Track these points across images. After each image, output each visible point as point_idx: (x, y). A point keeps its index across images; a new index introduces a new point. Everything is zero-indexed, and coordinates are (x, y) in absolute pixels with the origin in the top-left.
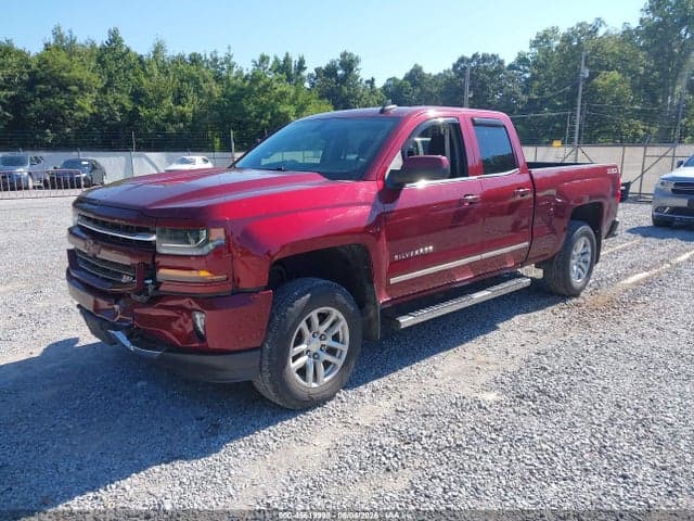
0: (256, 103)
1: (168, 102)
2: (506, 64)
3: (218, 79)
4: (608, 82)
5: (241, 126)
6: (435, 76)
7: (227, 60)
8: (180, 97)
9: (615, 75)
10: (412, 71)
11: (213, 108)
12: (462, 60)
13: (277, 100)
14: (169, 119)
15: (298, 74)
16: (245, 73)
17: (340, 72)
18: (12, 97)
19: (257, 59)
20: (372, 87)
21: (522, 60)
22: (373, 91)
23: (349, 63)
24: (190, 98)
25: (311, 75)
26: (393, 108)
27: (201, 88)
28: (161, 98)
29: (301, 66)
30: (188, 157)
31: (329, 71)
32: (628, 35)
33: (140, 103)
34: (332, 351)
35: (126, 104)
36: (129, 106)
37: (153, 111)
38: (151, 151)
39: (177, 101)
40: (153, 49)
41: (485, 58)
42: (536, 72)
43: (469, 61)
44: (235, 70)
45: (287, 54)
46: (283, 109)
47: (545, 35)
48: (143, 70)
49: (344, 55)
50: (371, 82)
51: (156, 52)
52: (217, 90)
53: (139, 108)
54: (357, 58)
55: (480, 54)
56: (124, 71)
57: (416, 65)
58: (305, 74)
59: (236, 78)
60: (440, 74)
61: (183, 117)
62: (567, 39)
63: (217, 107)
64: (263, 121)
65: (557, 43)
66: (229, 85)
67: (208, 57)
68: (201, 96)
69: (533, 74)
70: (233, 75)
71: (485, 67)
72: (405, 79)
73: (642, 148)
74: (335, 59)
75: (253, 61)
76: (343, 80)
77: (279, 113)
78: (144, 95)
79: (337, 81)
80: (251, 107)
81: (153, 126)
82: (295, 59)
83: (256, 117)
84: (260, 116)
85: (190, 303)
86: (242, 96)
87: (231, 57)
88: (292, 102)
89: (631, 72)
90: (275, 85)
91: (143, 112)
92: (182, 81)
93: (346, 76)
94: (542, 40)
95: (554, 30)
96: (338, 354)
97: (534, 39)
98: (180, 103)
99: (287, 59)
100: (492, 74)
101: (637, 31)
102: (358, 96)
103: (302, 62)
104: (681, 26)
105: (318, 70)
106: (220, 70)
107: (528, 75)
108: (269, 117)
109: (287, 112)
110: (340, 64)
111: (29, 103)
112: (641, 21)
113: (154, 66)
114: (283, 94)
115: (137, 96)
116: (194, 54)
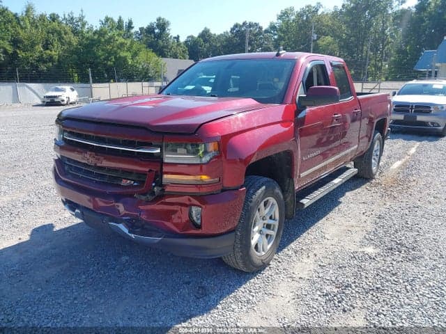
0: (103, 50)
1: (39, 48)
2: (263, 30)
3: (75, 32)
4: (325, 43)
5: (93, 65)
6: (219, 36)
7: (81, 19)
8: (47, 44)
9: (329, 39)
10: (203, 31)
11: (73, 52)
12: (236, 26)
13: (119, 48)
14: (41, 60)
15: (129, 31)
16: (95, 29)
17: (157, 31)
19: (103, 19)
20: (178, 41)
21: (273, 27)
22: (179, 45)
23: (162, 25)
24: (55, 45)
25: (137, 32)
26: (283, 53)
27: (63, 38)
28: (33, 45)
29: (130, 26)
30: (59, 87)
31: (150, 30)
32: (335, 15)
33: (18, 47)
34: (268, 227)
35: (7, 48)
36: (10, 49)
37: (29, 54)
38: (31, 82)
39: (46, 47)
40: (25, 9)
41: (251, 25)
42: (282, 35)
43: (241, 26)
44: (86, 27)
45: (120, 18)
46: (123, 54)
47: (286, 13)
48: (19, 23)
49: (159, 19)
50: (178, 38)
51: (27, 11)
52: (75, 40)
53: (18, 51)
54: (168, 22)
55: (248, 22)
56: (5, 24)
57: (206, 28)
58: (133, 31)
59: (88, 32)
60: (221, 34)
61: (51, 59)
62: (300, 15)
63: (76, 52)
64: (109, 63)
65: (293, 17)
66: (83, 37)
67: (67, 16)
68: (63, 44)
69: (280, 36)
70: (85, 30)
71: (251, 31)
72: (199, 37)
73: (361, 84)
74: (153, 22)
75: (100, 21)
76: (159, 36)
77: (120, 57)
78: (21, 42)
79: (155, 37)
80: (100, 53)
81: (29, 65)
82: (126, 21)
83: (104, 59)
84: (107, 59)
85: (189, 200)
86: (93, 45)
87: (83, 17)
88: (128, 50)
89: (339, 37)
90: (117, 37)
91: (21, 54)
92: (48, 33)
93: (161, 33)
94: (284, 15)
95: (292, 9)
96: (272, 228)
97: (280, 14)
98: (47, 49)
99: (120, 21)
100: (255, 35)
101: (341, 12)
102: (169, 47)
103: (130, 23)
104: (365, 11)
105: (141, 29)
106: (76, 26)
107: (276, 37)
108: (113, 60)
109: (126, 57)
110: (157, 26)
112: (343, 6)
113: (27, 21)
114: (122, 44)
115: (15, 42)
116: (54, 14)
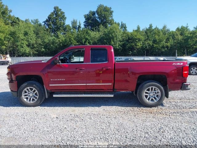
7: (186, 28)
18: (123, 44)
24: (170, 41)
27: (175, 37)
35: (151, 44)
40: (163, 27)
53: (154, 45)
61: (167, 46)
75: (194, 27)
78: (156, 41)
81: (158, 49)
83: (193, 45)
98: (167, 42)
111: (126, 45)
